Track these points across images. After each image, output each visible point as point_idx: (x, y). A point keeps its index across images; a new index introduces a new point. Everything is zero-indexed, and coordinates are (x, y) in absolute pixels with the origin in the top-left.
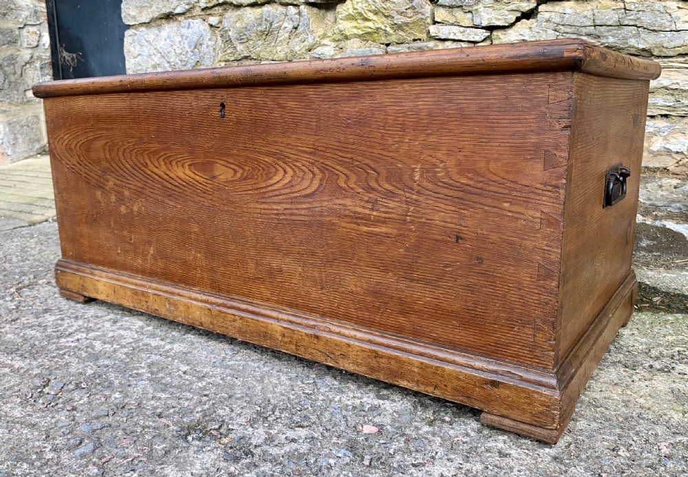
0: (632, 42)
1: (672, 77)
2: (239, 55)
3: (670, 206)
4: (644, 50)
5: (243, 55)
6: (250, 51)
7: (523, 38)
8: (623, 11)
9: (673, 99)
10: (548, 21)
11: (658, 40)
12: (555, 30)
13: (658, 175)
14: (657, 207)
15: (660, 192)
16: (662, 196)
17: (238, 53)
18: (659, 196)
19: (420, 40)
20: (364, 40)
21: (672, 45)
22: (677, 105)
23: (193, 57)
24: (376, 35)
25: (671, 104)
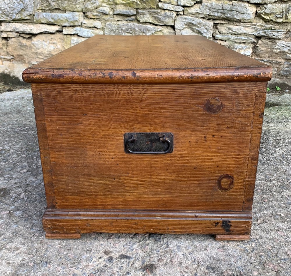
0: (235, 17)
1: (247, 30)
2: (53, 7)
4: (238, 20)
5: (55, 8)
6: (59, 6)
7: (197, 12)
8: (232, 5)
9: (246, 37)
10: (207, 6)
11: (243, 17)
12: (209, 10)
17: (52, 6)
19: (153, 8)
20: (126, 6)
21: (247, 19)
22: (248, 39)
23: (19, 6)
24: (132, 4)
25: (246, 39)
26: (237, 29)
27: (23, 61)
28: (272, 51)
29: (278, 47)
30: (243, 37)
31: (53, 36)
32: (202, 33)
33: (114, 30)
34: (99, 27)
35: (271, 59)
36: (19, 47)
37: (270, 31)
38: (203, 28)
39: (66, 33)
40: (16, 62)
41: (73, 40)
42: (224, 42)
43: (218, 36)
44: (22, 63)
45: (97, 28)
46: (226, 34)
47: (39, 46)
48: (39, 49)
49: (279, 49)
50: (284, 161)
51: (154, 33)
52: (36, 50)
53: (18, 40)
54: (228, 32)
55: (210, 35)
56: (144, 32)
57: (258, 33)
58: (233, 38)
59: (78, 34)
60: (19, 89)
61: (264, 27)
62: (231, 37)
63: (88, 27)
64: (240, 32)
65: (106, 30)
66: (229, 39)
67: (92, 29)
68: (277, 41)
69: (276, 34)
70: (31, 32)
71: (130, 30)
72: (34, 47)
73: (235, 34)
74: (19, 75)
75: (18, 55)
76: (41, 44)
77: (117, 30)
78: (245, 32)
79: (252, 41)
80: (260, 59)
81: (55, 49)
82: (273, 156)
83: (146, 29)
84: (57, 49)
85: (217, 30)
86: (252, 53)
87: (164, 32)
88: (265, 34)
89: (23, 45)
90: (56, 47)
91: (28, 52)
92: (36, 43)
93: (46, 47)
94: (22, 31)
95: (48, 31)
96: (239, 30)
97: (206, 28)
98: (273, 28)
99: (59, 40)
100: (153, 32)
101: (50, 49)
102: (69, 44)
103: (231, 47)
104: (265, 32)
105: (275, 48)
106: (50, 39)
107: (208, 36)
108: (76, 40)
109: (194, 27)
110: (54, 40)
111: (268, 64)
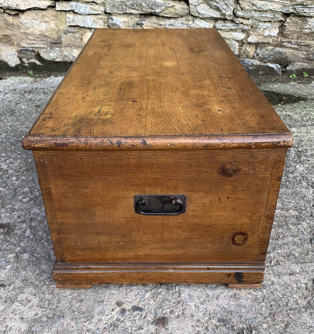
1: (273, 6)
3: (270, 57)
9: (272, 14)
13: (266, 45)
14: (265, 58)
15: (267, 52)
18: (266, 54)
22: (274, 17)
25: (272, 17)
26: (262, 5)
27: (11, 43)
28: (302, 31)
29: (309, 26)
30: (269, 15)
31: (44, 13)
32: (221, 9)
33: (117, 6)
34: (98, 2)
35: (299, 41)
36: (5, 25)
37: (301, 7)
38: (222, 4)
39: (60, 10)
40: (3, 44)
41: (68, 17)
42: (247, 20)
43: (240, 13)
44: (10, 45)
45: (96, 3)
46: (249, 10)
47: (29, 25)
48: (28, 29)
49: (310, 28)
50: (303, 182)
51: (165, 9)
52: (25, 30)
53: (3, 17)
54: (252, 9)
55: (230, 12)
56: (152, 8)
57: (287, 9)
58: (256, 16)
59: (74, 10)
60: (9, 76)
61: (295, 3)
62: (254, 15)
63: (85, 2)
64: (266, 8)
65: (107, 5)
66: (252, 18)
67: (91, 5)
68: (308, 19)
69: (307, 11)
70: (17, 8)
71: (135, 5)
72: (23, 26)
73: (259, 11)
74: (8, 60)
75: (4, 35)
76: (31, 23)
77: (121, 6)
78: (271, 8)
79: (279, 19)
80: (287, 40)
81: (48, 28)
82: (293, 176)
83: (155, 5)
84: (50, 29)
85: (239, 5)
86: (278, 34)
87: (175, 8)
88: (294, 11)
89: (9, 23)
90: (49, 26)
91: (16, 31)
92: (25, 21)
93: (37, 26)
94: (6, 7)
95: (38, 7)
96: (264, 6)
97: (226, 4)
98: (304, 4)
99: (51, 18)
100: (163, 8)
101: (42, 29)
102: (64, 23)
103: (255, 26)
104: (295, 9)
105: (306, 27)
106: (42, 17)
107: (227, 14)
108: (72, 18)
109: (212, 3)
110: (46, 18)
111: (296, 47)
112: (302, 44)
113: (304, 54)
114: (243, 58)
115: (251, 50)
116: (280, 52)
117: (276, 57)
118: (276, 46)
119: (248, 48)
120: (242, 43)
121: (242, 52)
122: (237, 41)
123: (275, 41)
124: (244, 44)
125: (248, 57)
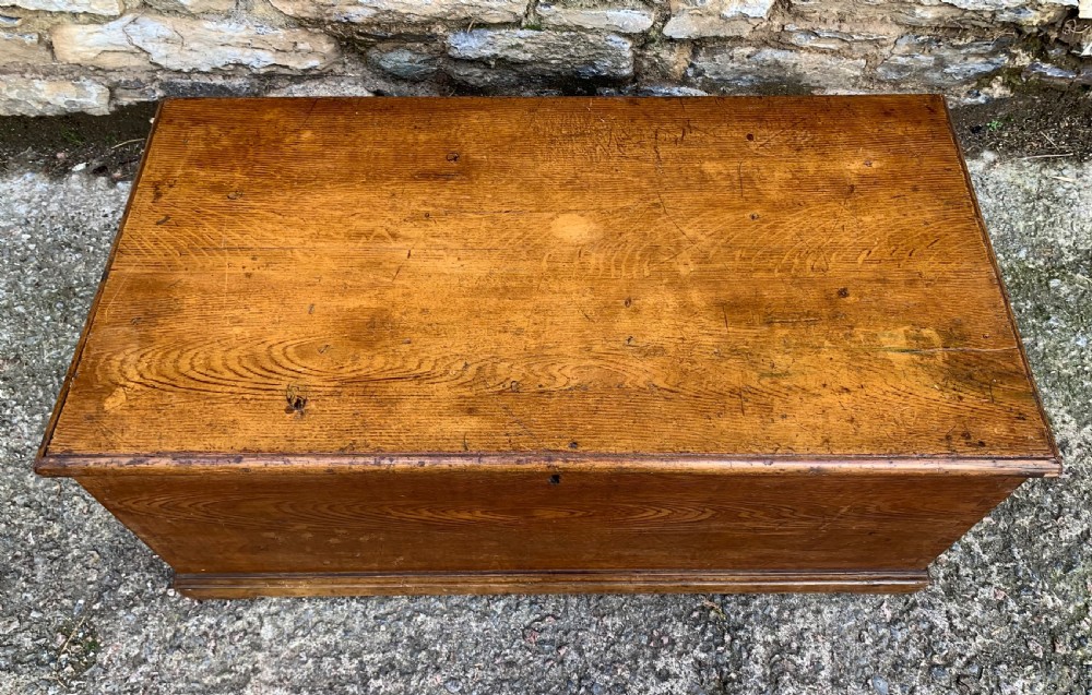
3: (741, 79)
13: (729, 44)
14: (725, 82)
15: (730, 65)
16: (732, 68)
18: (728, 69)
35: (846, 28)
86: (774, 7)
111: (832, 46)
112: (856, 37)
113: (858, 67)
114: (648, 81)
115: (677, 60)
116: (777, 62)
117: (761, 77)
118: (766, 43)
119: (664, 54)
120: (643, 40)
121: (646, 64)
122: (628, 36)
123: (761, 30)
124: (653, 41)
125: (665, 78)
